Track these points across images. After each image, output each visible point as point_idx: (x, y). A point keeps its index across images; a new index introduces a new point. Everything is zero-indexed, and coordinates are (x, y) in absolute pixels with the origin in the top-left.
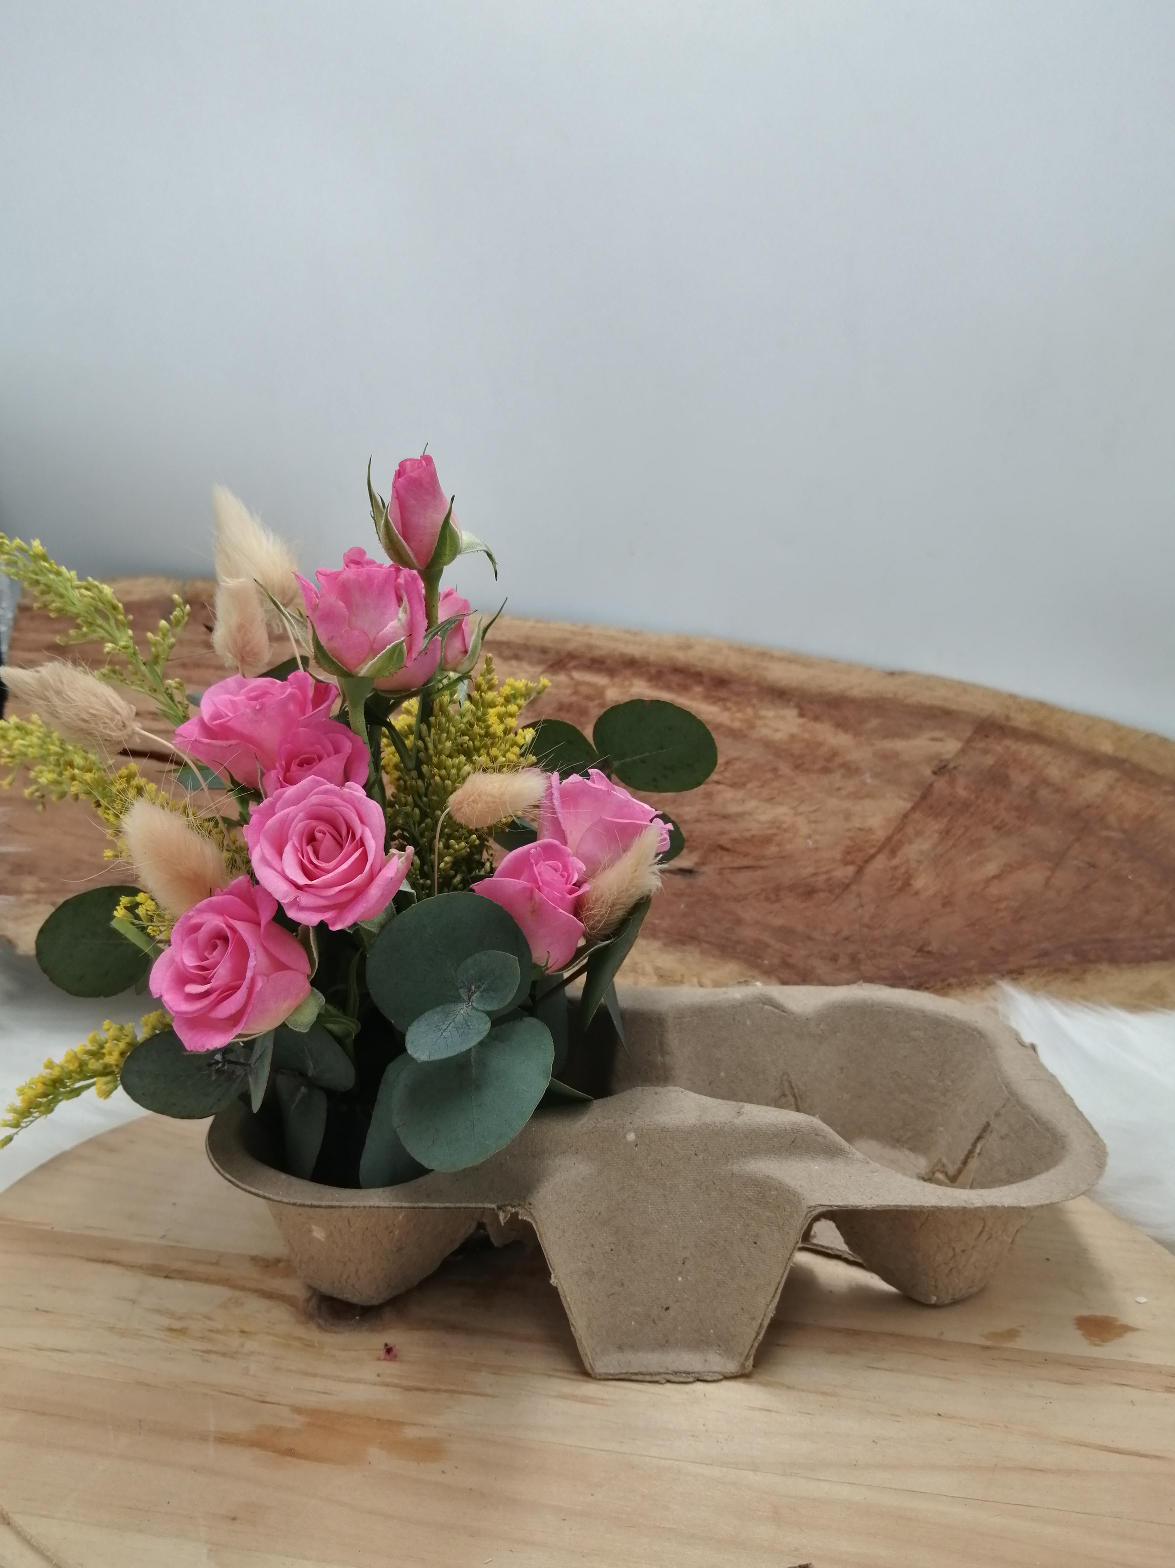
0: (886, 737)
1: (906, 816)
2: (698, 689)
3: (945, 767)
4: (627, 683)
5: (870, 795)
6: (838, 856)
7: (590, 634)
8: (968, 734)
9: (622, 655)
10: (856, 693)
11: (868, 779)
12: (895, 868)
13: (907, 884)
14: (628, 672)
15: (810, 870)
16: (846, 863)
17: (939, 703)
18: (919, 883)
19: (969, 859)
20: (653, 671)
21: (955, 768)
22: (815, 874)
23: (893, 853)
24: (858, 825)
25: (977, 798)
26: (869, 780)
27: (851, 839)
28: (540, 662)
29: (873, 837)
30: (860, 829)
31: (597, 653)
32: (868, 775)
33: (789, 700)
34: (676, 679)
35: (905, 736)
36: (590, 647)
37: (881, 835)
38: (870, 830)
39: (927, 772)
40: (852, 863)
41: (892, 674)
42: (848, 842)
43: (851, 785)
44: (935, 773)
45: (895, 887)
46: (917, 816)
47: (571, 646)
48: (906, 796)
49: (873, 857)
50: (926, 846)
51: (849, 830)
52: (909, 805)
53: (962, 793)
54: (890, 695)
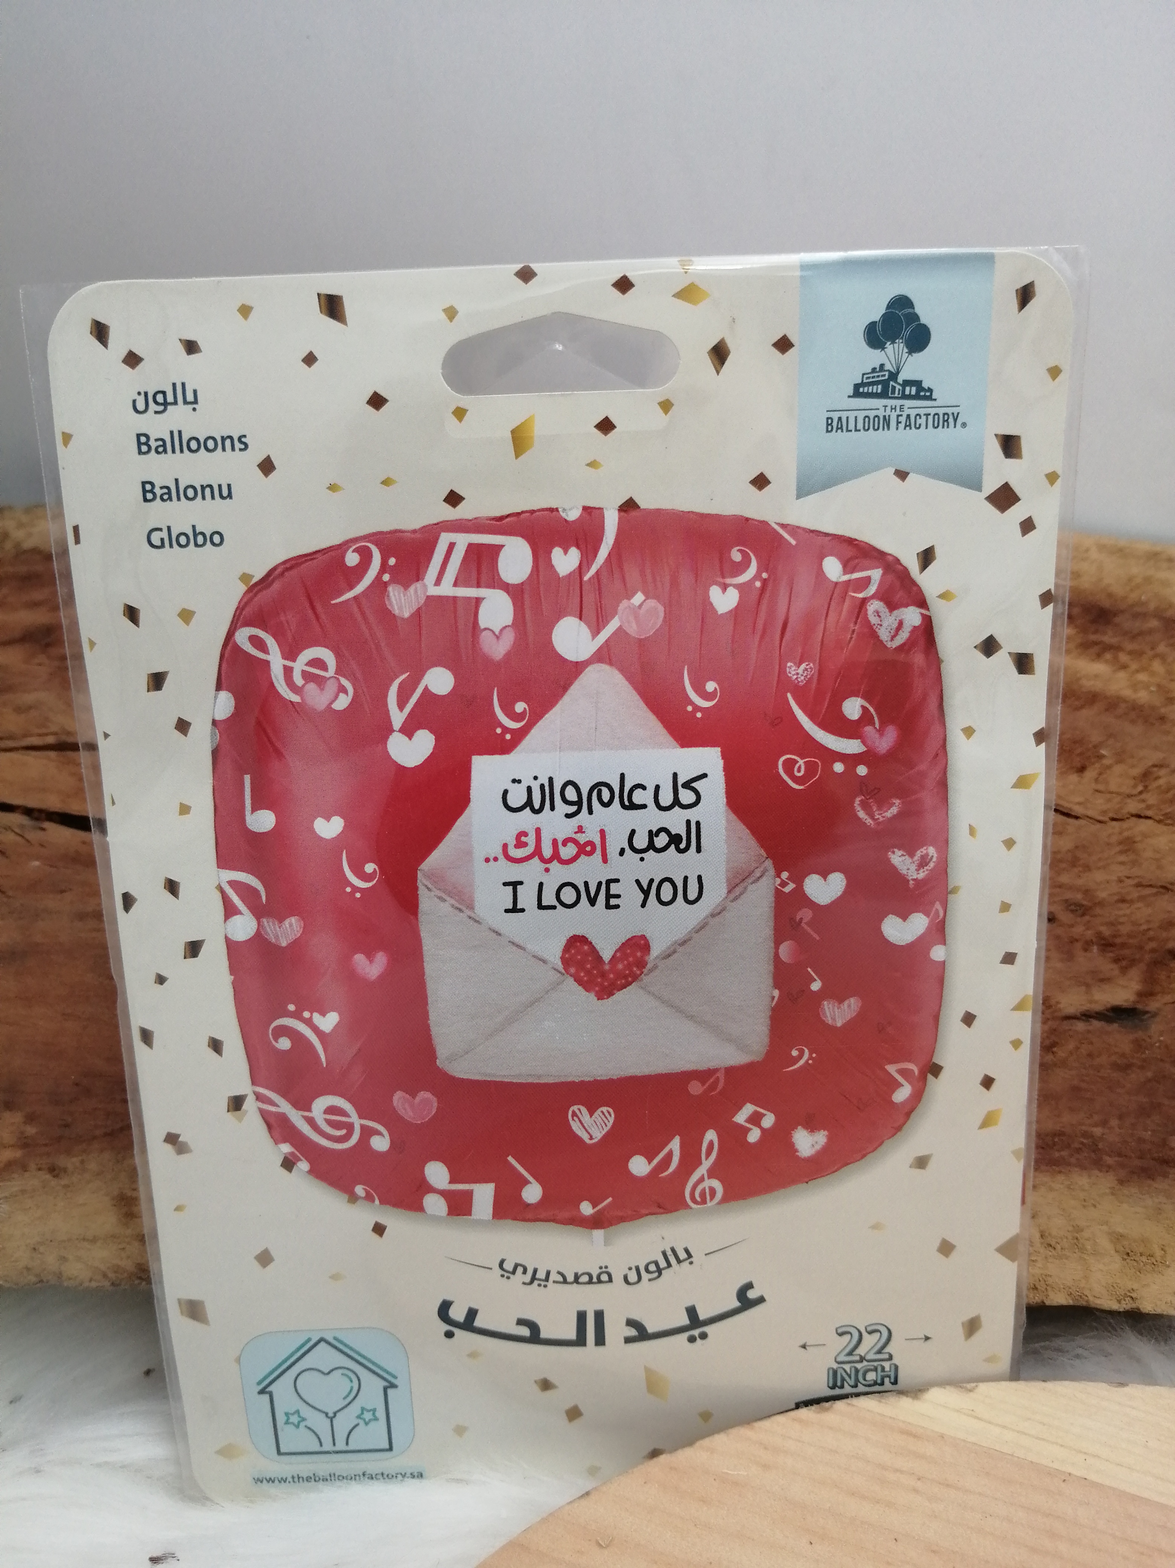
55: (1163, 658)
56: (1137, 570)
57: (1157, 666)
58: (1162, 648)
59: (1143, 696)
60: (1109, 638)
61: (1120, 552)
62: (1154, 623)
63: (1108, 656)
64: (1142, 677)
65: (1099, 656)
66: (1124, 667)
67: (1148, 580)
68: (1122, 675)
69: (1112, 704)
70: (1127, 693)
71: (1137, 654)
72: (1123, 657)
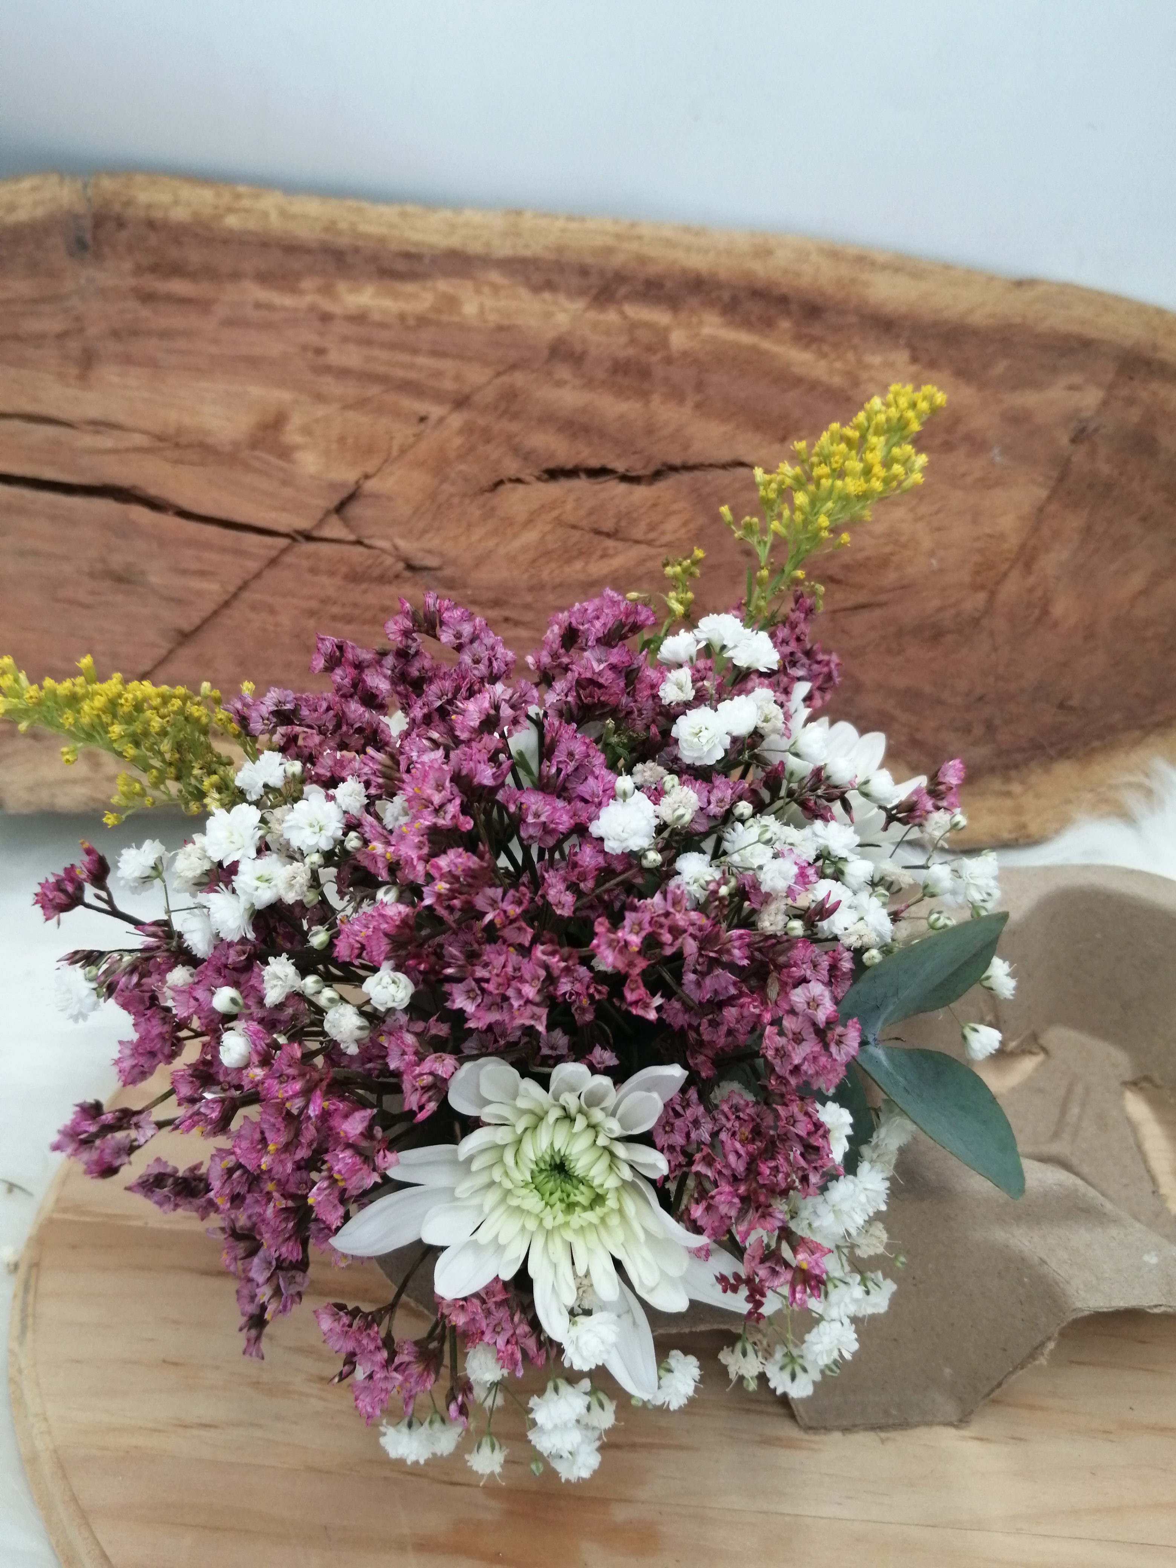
0: (1014, 388)
1: (1041, 510)
2: (785, 324)
3: (1083, 430)
4: (694, 320)
5: (998, 483)
6: (966, 578)
7: (640, 238)
8: (1109, 377)
9: (684, 271)
10: (978, 318)
11: (996, 455)
12: (1031, 590)
13: (1045, 612)
14: (694, 301)
15: (936, 603)
16: (977, 588)
17: (1075, 328)
18: (1058, 609)
19: (1113, 567)
20: (726, 296)
21: (1096, 430)
22: (940, 609)
23: (1028, 566)
24: (988, 531)
25: (1121, 474)
26: (998, 459)
27: (980, 551)
28: (581, 292)
29: (1006, 546)
30: (990, 536)
31: (652, 270)
32: (996, 451)
33: (898, 336)
34: (756, 308)
35: (1037, 385)
36: (642, 260)
37: (1013, 541)
38: (1002, 537)
39: (1064, 440)
40: (982, 587)
41: (1020, 284)
42: (977, 558)
43: (977, 467)
44: (1074, 441)
45: (1032, 619)
46: (1053, 507)
47: (617, 261)
48: (1041, 479)
49: (1005, 575)
50: (1065, 555)
51: (977, 539)
52: (1043, 493)
53: (1105, 469)
54: (1018, 320)
55: (855, 348)
56: (845, 271)
57: (851, 356)
58: (856, 341)
59: (837, 381)
60: (817, 330)
61: (834, 254)
62: (853, 319)
63: (814, 347)
64: (838, 365)
65: (807, 347)
66: (824, 356)
67: (853, 281)
68: (823, 363)
69: (813, 386)
70: (825, 378)
71: (836, 346)
72: (826, 348)
